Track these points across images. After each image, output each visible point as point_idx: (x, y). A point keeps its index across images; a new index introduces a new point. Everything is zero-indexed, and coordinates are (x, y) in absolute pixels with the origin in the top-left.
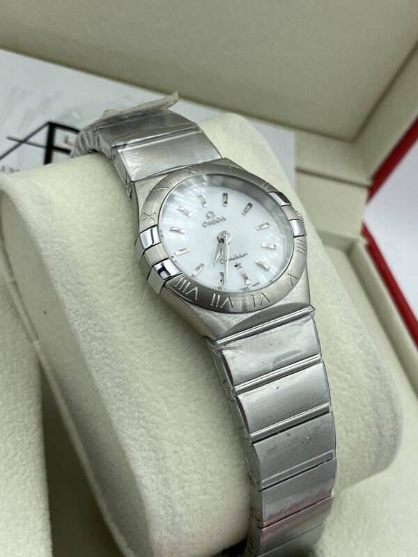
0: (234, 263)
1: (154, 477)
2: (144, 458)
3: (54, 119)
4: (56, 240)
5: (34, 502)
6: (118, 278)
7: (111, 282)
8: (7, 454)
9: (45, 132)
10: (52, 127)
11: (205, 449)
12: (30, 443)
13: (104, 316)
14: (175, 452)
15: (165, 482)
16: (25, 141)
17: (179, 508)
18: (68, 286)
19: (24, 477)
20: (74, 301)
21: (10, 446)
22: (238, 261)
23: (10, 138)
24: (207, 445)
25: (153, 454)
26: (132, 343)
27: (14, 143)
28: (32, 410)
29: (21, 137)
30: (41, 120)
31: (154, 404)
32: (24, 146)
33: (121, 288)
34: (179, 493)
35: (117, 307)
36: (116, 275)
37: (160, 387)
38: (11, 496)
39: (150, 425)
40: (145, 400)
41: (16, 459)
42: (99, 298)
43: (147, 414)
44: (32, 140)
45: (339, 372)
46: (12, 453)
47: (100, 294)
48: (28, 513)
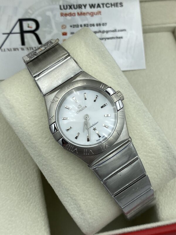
0: (92, 128)
1: (77, 214)
2: (72, 208)
3: (21, 17)
4: (19, 125)
5: (40, 214)
6: (47, 139)
7: (45, 141)
8: (27, 195)
9: (18, 25)
10: (21, 21)
11: (96, 199)
12: (36, 187)
13: (45, 156)
14: (84, 203)
15: (82, 214)
16: (11, 33)
17: (90, 221)
18: (28, 144)
19: (35, 204)
20: (32, 150)
21: (28, 191)
22: (94, 127)
23: (4, 34)
24: (97, 198)
25: (76, 206)
26: (58, 165)
27: (6, 35)
28: (35, 171)
29: (8, 32)
30: (15, 19)
31: (72, 188)
32: (11, 35)
33: (49, 143)
34: (89, 216)
35: (49, 151)
36: (46, 138)
37: (73, 181)
38: (31, 213)
39: (72, 196)
40: (68, 187)
41: (31, 196)
42: (41, 148)
43: (70, 192)
44: (13, 31)
45: (150, 154)
46: (29, 194)
47: (41, 147)
48: (39, 220)
